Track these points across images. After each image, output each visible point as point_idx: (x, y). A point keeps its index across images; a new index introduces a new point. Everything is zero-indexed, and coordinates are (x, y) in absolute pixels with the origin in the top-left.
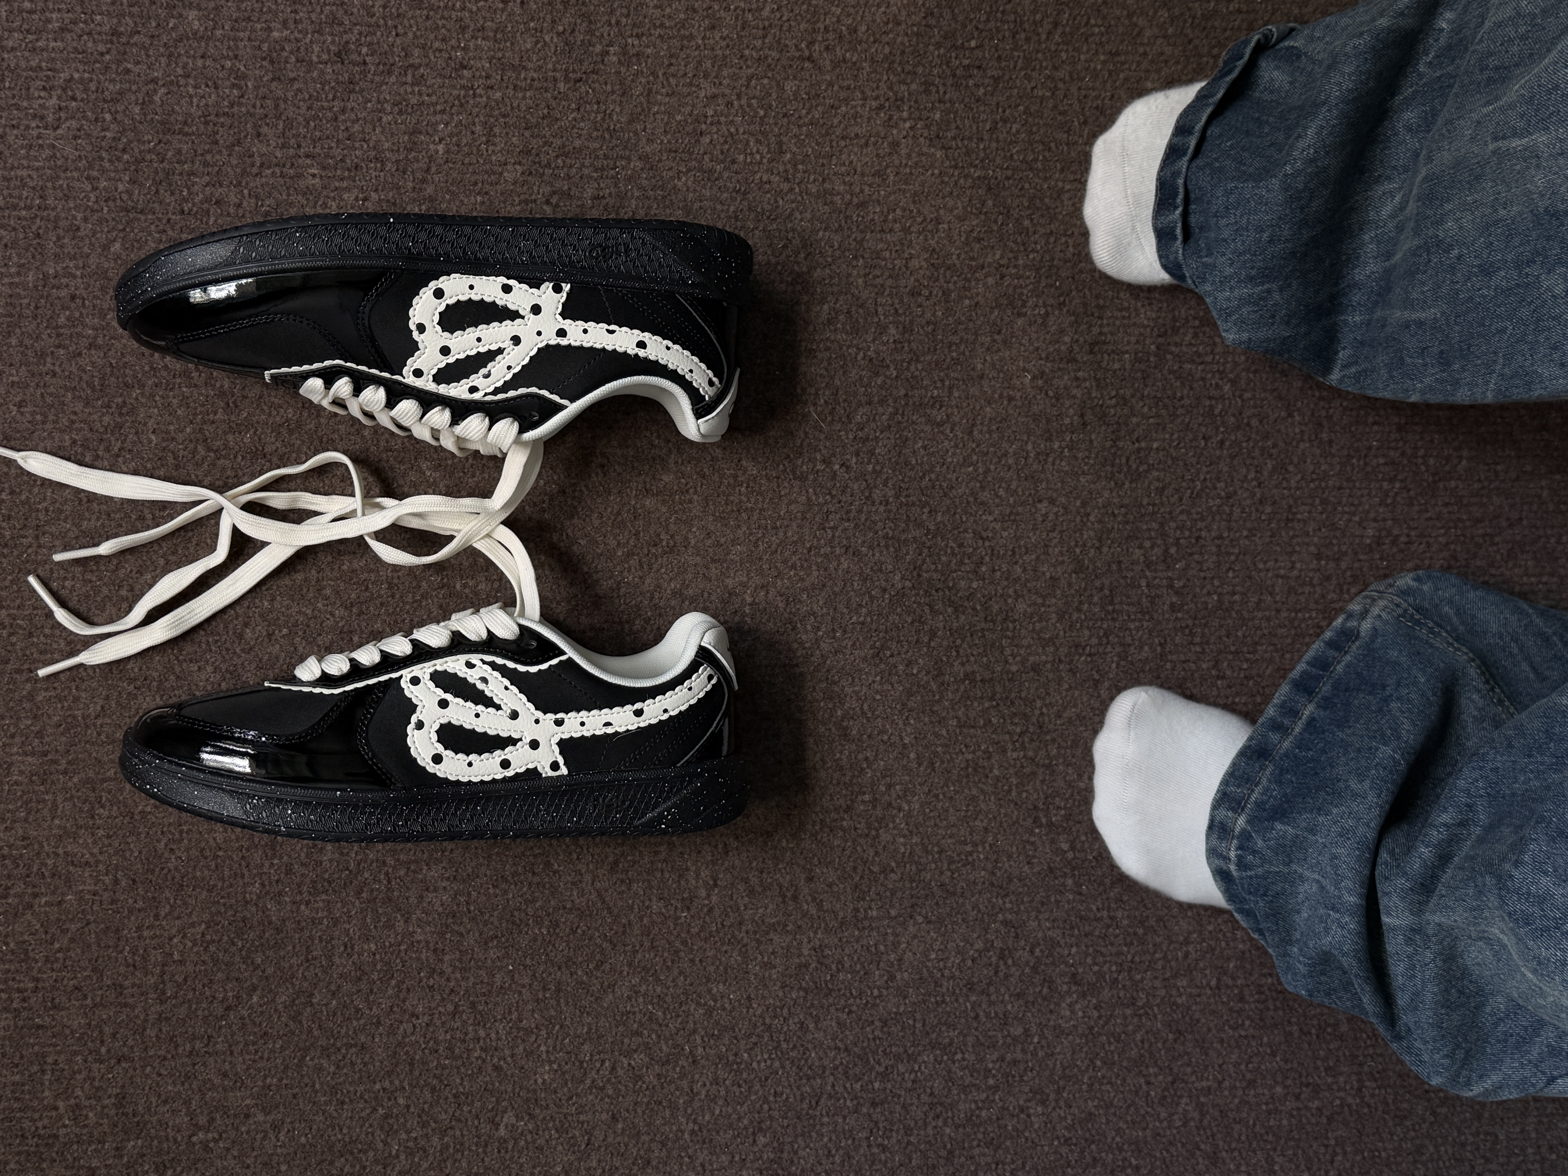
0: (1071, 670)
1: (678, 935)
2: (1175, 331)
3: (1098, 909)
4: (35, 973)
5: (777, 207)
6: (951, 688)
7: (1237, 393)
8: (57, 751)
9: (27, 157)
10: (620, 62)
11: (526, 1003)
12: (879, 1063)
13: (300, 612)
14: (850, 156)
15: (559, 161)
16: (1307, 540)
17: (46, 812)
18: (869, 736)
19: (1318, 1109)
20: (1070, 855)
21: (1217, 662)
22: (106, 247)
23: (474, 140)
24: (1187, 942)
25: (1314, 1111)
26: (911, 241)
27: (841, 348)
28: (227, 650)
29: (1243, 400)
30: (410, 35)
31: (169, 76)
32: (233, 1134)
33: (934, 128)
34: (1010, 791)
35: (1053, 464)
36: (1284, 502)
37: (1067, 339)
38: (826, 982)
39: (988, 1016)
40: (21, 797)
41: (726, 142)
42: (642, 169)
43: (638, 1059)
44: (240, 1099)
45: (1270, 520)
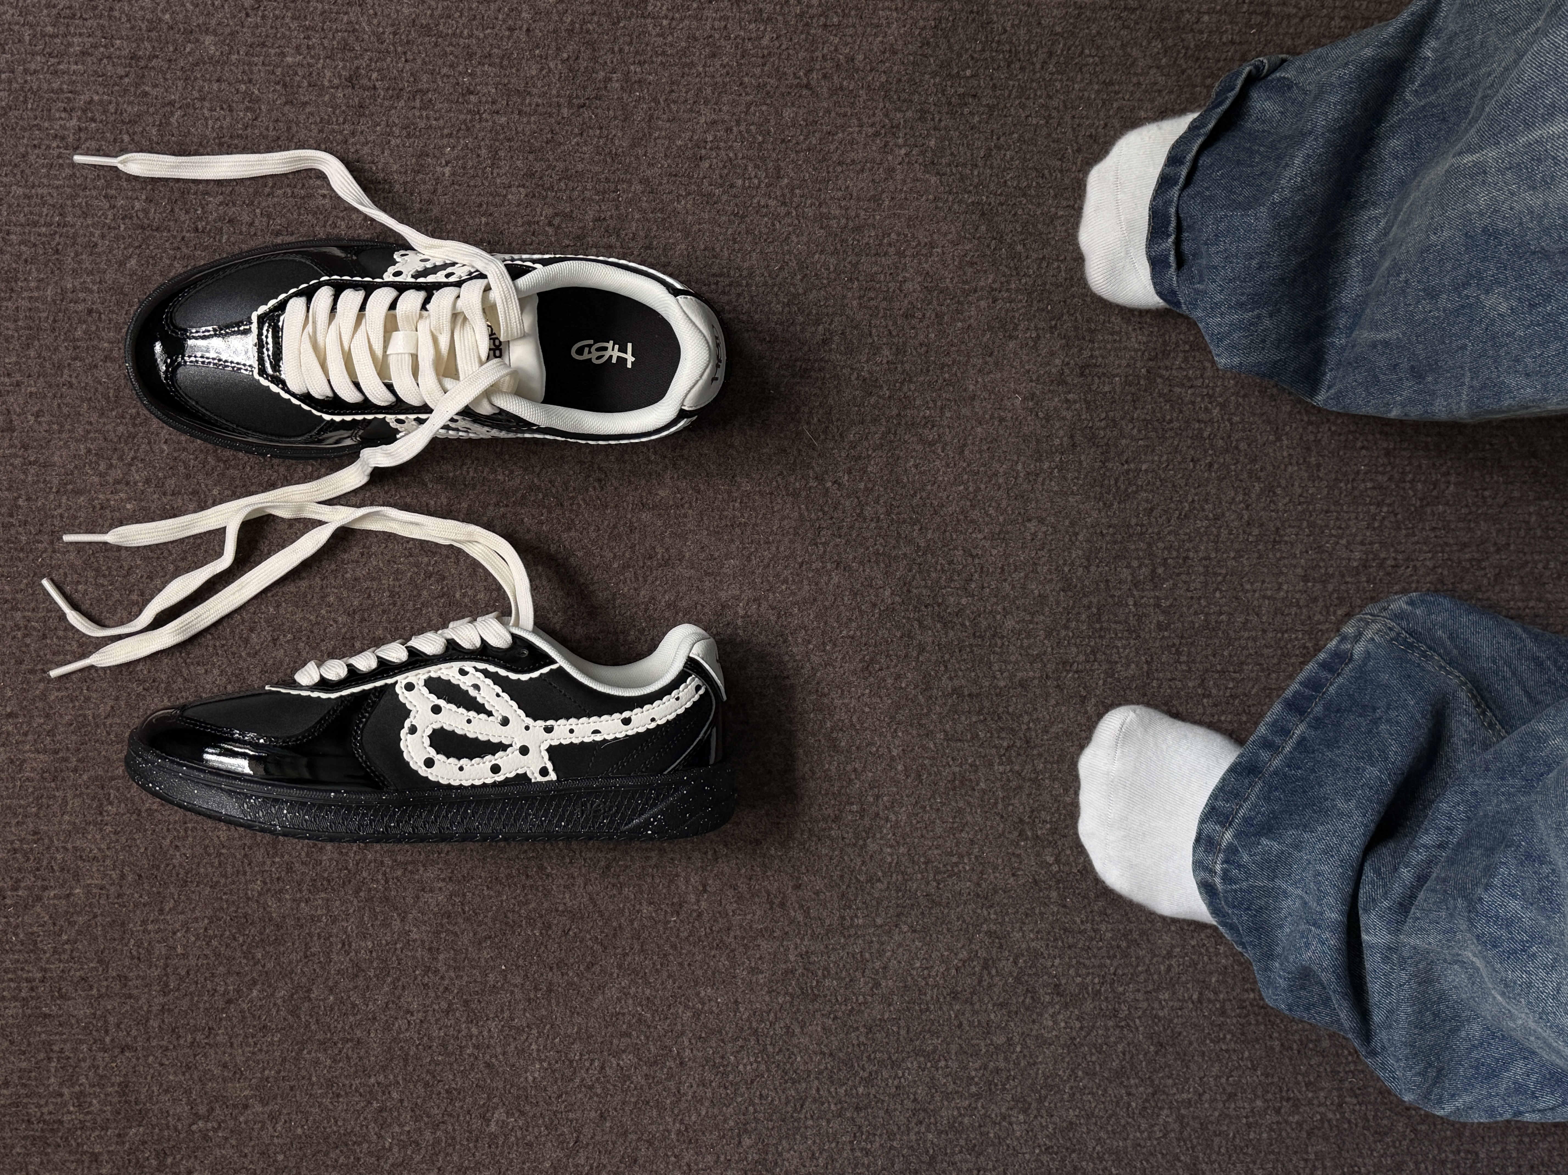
0: (1058, 686)
1: (668, 939)
2: (1166, 354)
3: (1082, 922)
4: (43, 964)
5: (774, 230)
6: (940, 702)
7: (1226, 417)
8: (68, 749)
9: (47, 176)
10: (622, 88)
11: (517, 1002)
12: (864, 1069)
13: (304, 618)
14: (846, 181)
15: (562, 184)
16: (1294, 562)
17: (55, 808)
18: (858, 748)
19: (1297, 1123)
20: (1055, 868)
21: (1203, 681)
22: (122, 264)
23: (480, 163)
24: (1170, 955)
25: (1294, 1126)
26: (905, 264)
27: (835, 368)
28: (233, 654)
29: (1231, 424)
30: (419, 61)
31: (186, 98)
32: (231, 1124)
33: (929, 154)
34: (996, 803)
35: (1043, 484)
36: (1272, 524)
37: (1058, 362)
38: (811, 987)
39: (971, 1023)
40: (33, 793)
41: (725, 167)
42: (643, 192)
43: (628, 1059)
44: (239, 1090)
45: (1257, 542)
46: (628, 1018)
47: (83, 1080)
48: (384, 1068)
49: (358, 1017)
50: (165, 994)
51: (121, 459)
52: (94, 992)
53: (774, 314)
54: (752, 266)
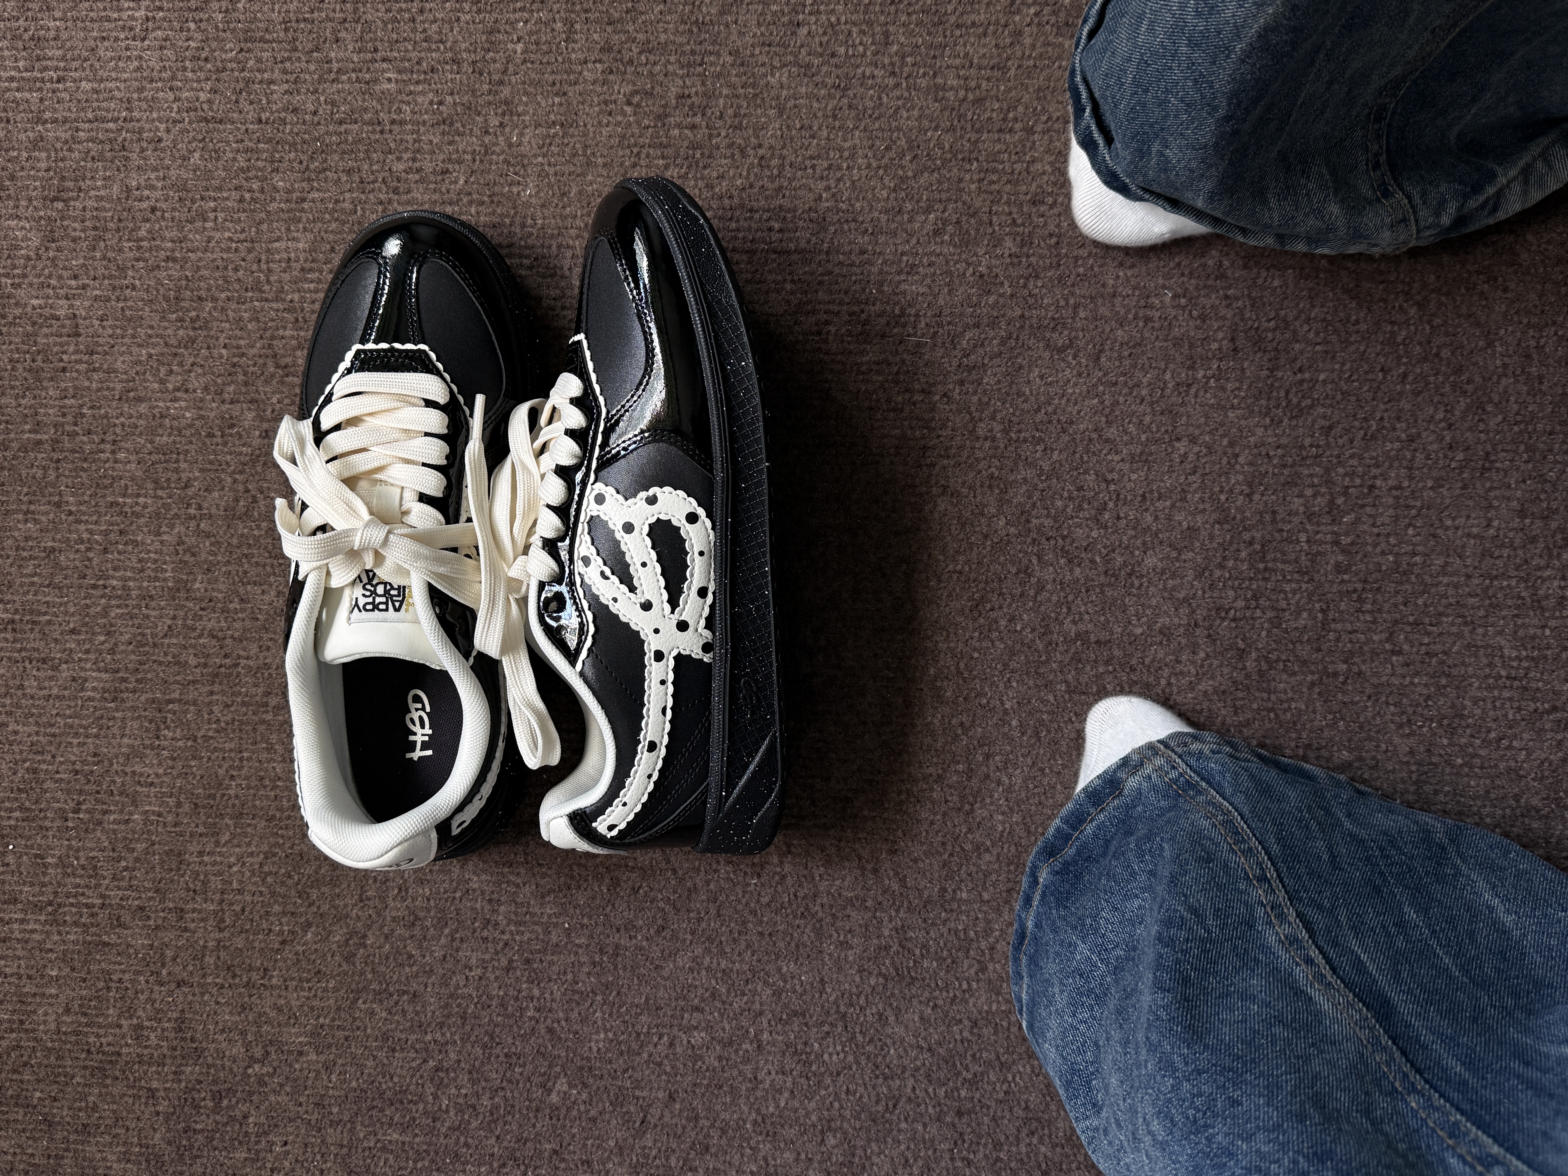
0: (1209, 636)
1: (747, 905)
4: (102, 889)
5: (881, 104)
6: (1061, 648)
8: (127, 669)
9: (115, 69)
11: (582, 965)
12: (967, 1069)
14: (965, 45)
15: (643, 58)
16: (1507, 493)
17: (115, 730)
21: (1391, 634)
23: (554, 37)
26: (1033, 140)
32: (286, 1070)
35: (1196, 396)
36: (1480, 447)
38: (908, 969)
41: (825, 33)
42: (732, 65)
43: (698, 1037)
44: (295, 1037)
45: (1461, 469)
46: (700, 991)
47: (140, 1013)
48: (441, 1025)
49: (415, 969)
50: (221, 930)
51: (181, 364)
52: (151, 922)
53: (879, 200)
54: (854, 147)
